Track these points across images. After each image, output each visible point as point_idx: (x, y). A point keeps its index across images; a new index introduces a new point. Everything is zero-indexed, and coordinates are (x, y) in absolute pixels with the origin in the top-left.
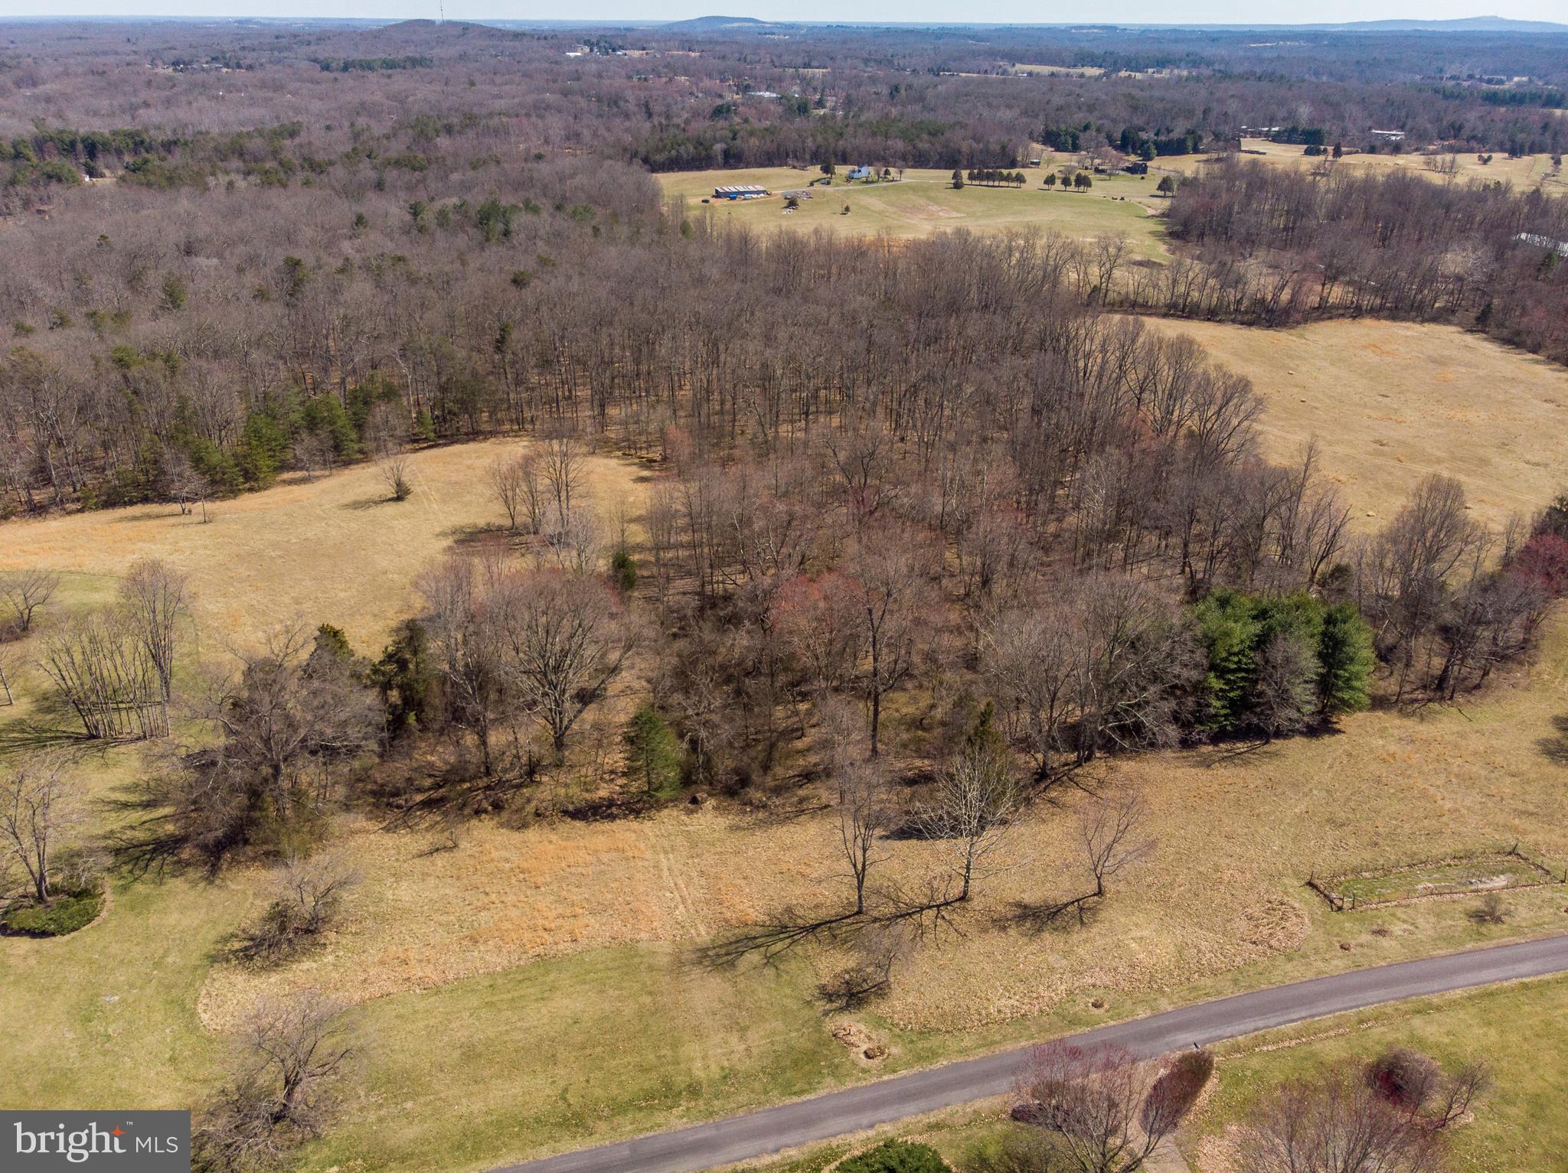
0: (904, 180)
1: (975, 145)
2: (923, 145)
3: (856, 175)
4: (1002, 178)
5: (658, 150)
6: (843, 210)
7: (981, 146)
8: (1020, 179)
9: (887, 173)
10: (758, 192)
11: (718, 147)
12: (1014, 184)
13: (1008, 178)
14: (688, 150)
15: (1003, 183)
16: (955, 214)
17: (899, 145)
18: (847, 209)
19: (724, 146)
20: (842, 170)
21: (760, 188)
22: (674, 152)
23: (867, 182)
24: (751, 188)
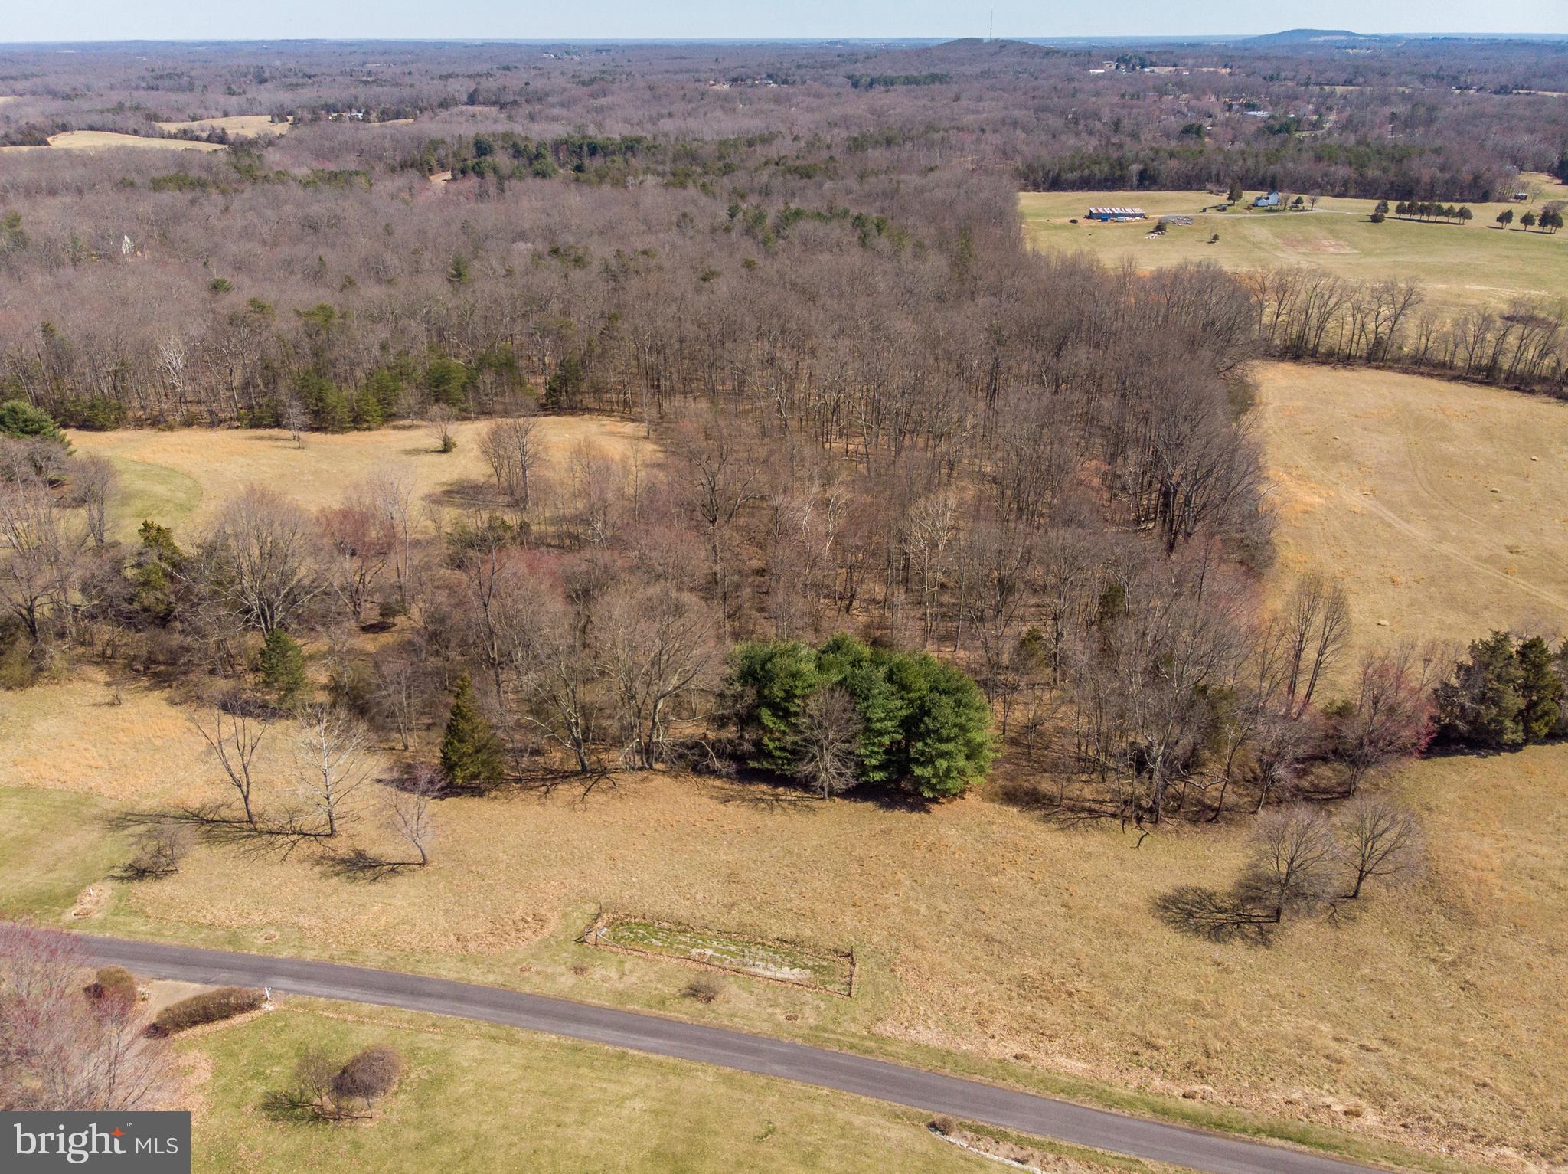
0: (1317, 210)
1: (1439, 174)
2: (1372, 173)
3: (1260, 203)
4: (1440, 212)
5: (1072, 169)
6: (1209, 238)
7: (1447, 176)
8: (1465, 214)
9: (1299, 201)
10: (1134, 215)
11: (1135, 168)
12: (1456, 220)
13: (1449, 213)
14: (1102, 170)
15: (1440, 219)
16: (1348, 250)
17: (1342, 171)
18: (1216, 238)
19: (1141, 167)
20: (1249, 196)
21: (1138, 211)
22: (1087, 172)
23: (1270, 211)
24: (1129, 211)
